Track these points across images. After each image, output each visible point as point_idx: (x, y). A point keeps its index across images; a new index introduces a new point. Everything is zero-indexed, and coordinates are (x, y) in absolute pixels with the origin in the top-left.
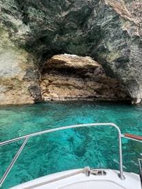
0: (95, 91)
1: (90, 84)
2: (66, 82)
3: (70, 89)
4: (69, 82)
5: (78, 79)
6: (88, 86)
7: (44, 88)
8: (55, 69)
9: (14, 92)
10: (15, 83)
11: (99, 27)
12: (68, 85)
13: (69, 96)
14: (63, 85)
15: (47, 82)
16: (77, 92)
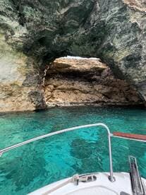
0: (103, 95)
1: (97, 87)
2: (71, 86)
3: (76, 93)
4: (75, 87)
5: (84, 83)
6: (95, 90)
7: (49, 93)
8: (60, 73)
9: (13, 98)
10: (14, 89)
11: (104, 22)
12: (74, 90)
13: (75, 101)
14: (68, 89)
15: (52, 87)
16: (84, 96)
